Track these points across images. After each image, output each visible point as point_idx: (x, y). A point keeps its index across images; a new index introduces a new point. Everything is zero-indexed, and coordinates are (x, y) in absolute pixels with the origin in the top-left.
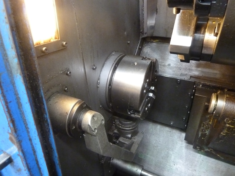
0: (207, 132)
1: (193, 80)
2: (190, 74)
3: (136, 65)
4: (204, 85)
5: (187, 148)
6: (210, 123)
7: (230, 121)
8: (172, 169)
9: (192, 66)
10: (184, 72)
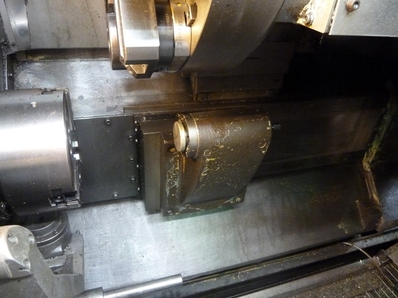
0: (177, 184)
2: (121, 104)
3: (34, 106)
4: (148, 117)
5: (151, 221)
6: (176, 169)
7: (210, 153)
8: (141, 265)
9: (120, 92)
10: (110, 104)
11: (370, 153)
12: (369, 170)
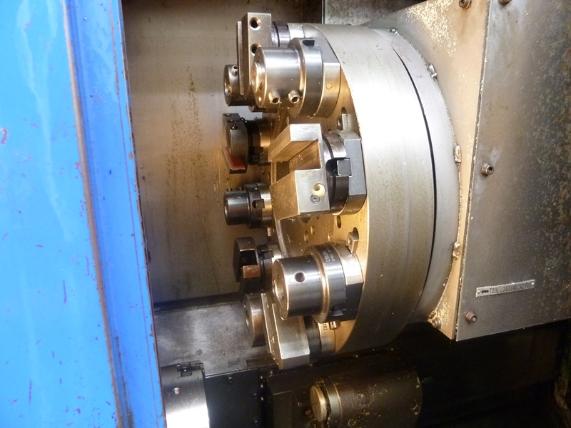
1: (253, 367)
2: (243, 356)
7: (355, 423)
10: (231, 357)
11: (562, 383)
12: (566, 407)
